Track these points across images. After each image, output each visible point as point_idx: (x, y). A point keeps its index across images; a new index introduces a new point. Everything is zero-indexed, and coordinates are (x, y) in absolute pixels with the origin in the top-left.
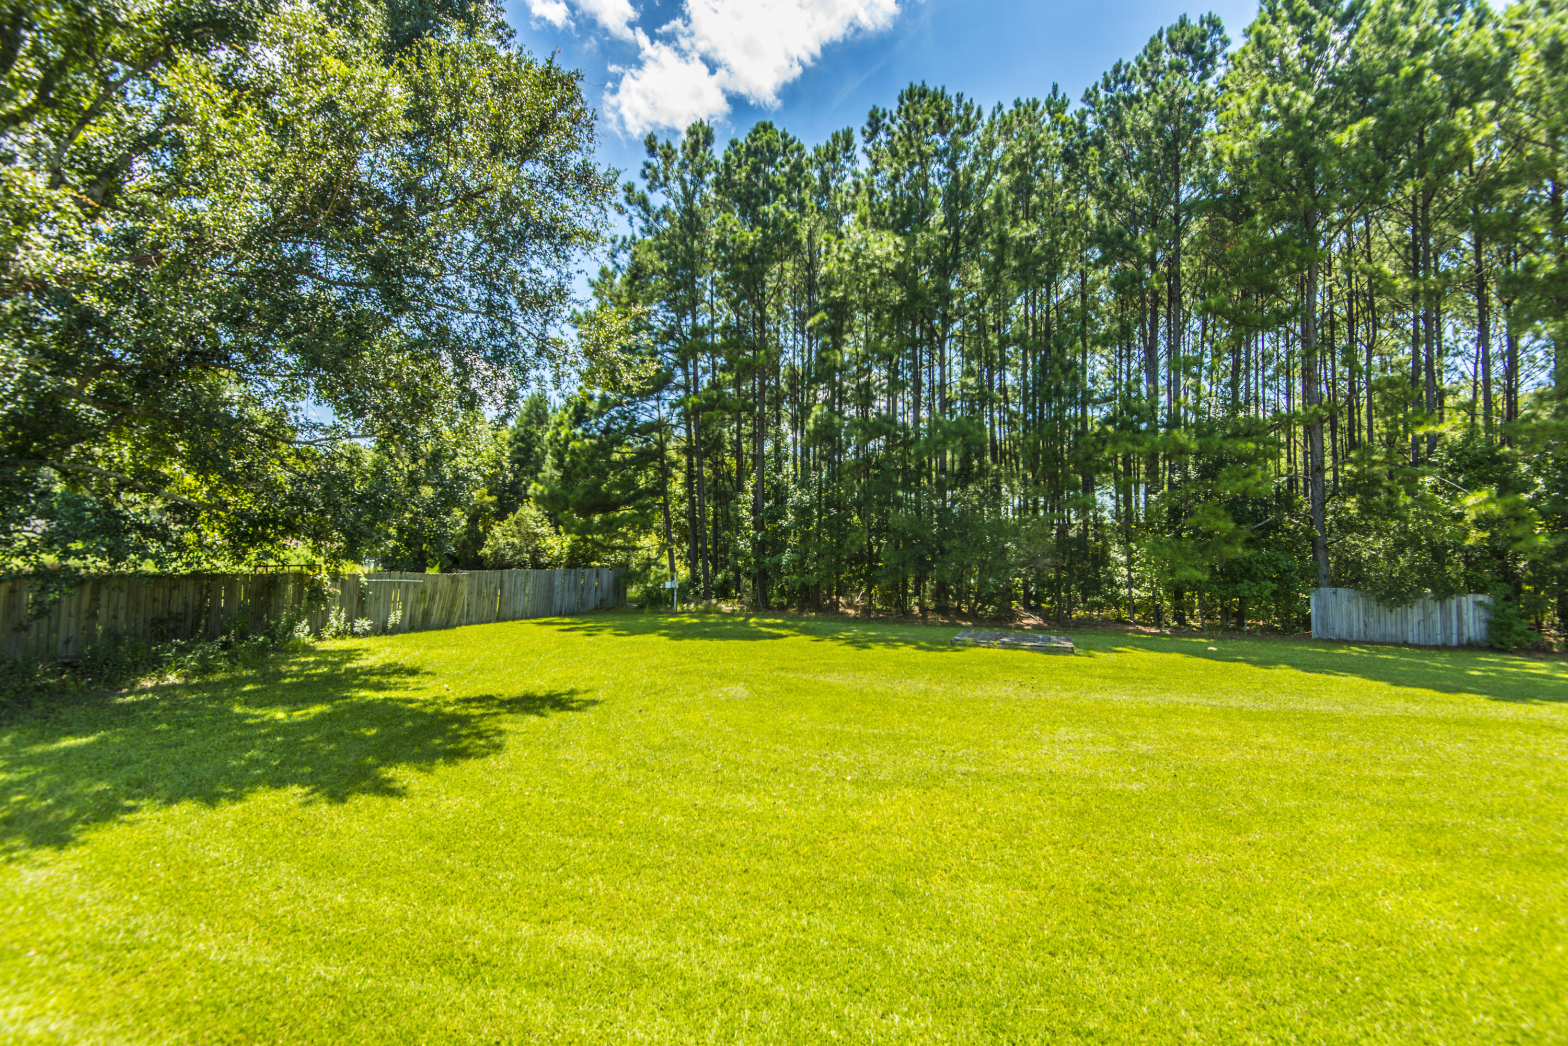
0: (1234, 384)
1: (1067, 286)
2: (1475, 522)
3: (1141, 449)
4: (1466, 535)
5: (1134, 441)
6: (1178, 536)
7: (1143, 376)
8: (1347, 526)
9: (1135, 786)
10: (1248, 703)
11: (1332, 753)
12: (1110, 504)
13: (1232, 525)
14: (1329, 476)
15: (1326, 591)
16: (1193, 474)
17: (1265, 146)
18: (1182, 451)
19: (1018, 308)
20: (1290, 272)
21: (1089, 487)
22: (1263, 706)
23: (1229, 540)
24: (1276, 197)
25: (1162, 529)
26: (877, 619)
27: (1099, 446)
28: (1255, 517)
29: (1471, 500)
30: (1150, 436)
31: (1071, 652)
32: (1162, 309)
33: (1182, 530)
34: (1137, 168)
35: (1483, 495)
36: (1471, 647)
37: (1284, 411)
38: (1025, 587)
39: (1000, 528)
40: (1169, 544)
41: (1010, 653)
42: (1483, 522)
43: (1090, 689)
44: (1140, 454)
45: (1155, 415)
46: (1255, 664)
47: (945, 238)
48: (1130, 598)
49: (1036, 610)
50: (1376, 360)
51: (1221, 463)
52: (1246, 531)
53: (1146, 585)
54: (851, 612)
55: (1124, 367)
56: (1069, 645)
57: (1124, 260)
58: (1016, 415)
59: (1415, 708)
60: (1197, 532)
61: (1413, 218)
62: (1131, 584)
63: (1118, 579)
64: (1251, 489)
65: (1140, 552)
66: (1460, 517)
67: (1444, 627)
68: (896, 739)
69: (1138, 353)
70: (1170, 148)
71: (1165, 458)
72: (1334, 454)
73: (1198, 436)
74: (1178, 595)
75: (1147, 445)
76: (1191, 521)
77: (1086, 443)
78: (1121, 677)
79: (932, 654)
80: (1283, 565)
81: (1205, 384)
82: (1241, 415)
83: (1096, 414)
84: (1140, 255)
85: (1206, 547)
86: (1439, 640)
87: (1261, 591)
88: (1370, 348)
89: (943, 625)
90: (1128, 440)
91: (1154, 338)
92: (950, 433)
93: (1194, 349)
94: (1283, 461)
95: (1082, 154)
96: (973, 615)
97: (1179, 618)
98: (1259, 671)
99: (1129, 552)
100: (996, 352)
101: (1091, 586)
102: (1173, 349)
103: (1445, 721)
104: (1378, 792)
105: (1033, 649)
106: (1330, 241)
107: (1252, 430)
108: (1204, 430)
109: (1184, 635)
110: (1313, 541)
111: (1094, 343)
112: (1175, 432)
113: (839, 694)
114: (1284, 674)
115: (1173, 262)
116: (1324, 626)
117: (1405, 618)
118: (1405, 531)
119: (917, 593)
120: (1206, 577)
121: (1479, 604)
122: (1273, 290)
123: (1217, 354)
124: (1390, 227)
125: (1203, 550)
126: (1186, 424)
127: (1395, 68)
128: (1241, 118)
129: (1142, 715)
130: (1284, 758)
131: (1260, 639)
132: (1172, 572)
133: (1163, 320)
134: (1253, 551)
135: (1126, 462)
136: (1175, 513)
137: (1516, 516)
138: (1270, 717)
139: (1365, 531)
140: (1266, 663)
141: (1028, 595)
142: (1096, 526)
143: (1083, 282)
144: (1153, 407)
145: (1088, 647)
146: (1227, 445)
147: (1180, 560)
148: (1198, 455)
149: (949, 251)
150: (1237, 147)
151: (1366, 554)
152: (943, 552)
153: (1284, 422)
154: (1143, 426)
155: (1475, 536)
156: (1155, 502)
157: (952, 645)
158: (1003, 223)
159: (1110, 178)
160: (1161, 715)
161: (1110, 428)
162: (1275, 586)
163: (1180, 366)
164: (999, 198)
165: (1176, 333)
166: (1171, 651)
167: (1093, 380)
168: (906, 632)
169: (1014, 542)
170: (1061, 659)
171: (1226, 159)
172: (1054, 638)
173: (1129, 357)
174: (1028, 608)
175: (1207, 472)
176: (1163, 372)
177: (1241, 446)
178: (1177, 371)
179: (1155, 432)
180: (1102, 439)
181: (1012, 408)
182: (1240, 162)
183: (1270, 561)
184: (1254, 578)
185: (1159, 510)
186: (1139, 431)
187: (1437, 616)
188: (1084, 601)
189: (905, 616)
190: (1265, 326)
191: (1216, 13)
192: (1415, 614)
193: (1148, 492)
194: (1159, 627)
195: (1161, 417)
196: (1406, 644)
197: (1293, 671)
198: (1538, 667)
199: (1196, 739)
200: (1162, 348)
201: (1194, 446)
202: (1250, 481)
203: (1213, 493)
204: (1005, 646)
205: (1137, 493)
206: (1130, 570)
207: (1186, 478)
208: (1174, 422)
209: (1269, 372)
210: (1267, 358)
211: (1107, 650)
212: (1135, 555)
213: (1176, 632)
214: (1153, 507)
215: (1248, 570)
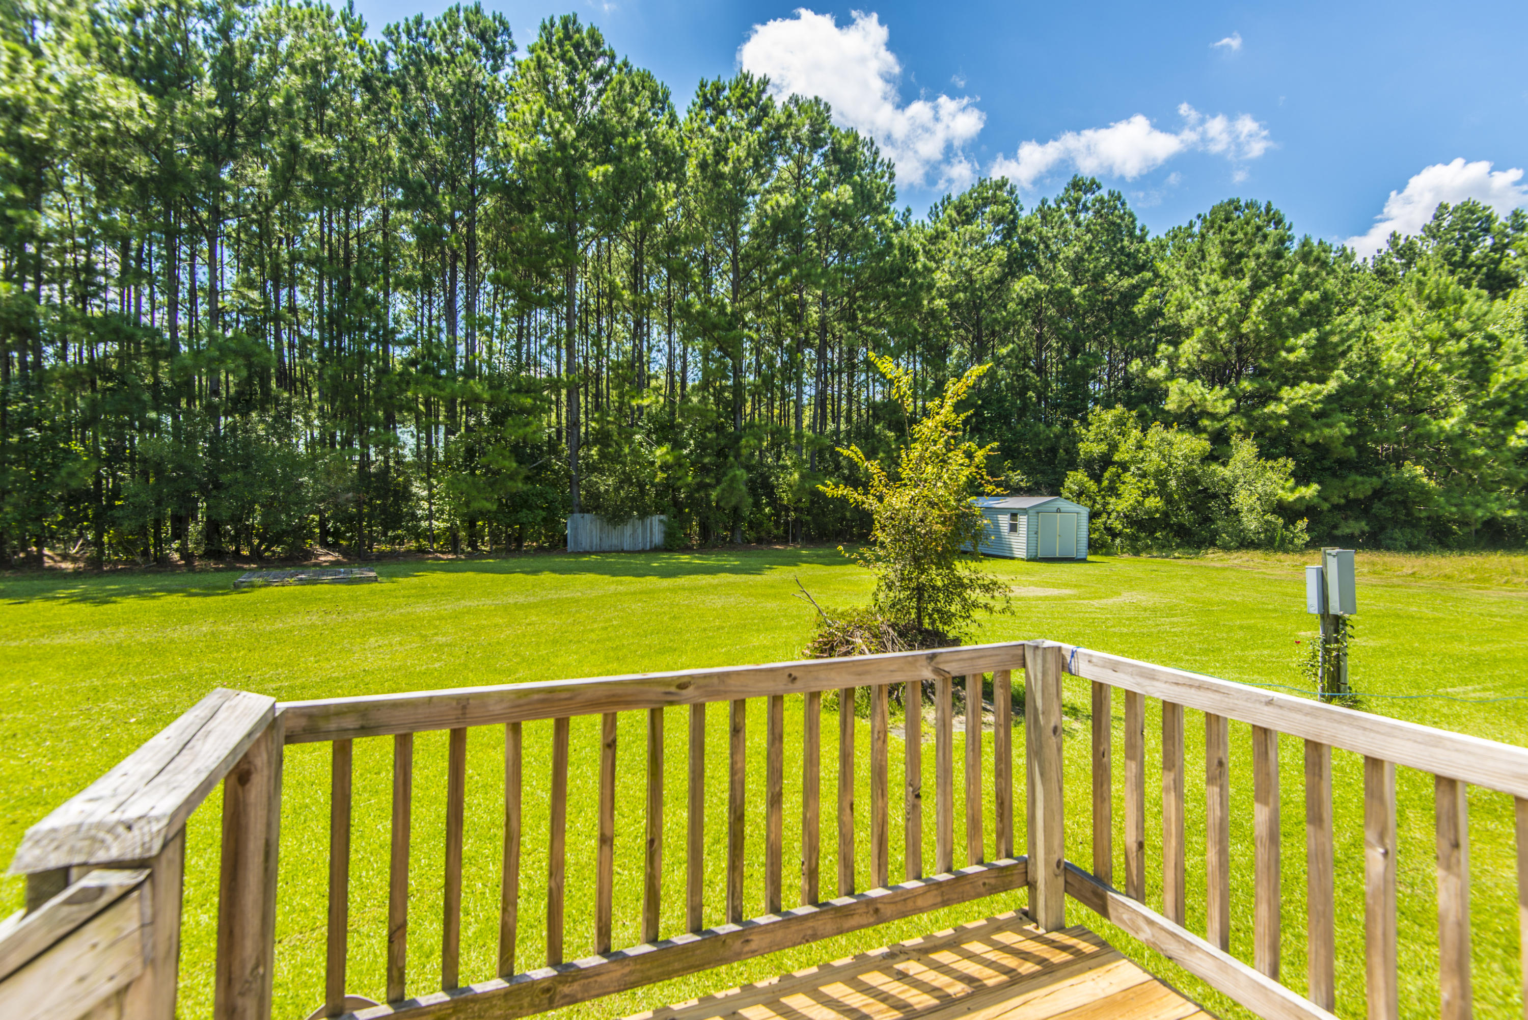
0: (518, 347)
1: (369, 215)
2: (661, 467)
3: (442, 394)
4: (655, 476)
5: (435, 385)
6: (472, 473)
7: (443, 325)
8: (592, 468)
9: (437, 665)
10: (521, 599)
11: (570, 620)
12: (412, 442)
13: (515, 465)
14: (583, 429)
15: (577, 516)
16: (486, 420)
17: (542, 157)
18: (477, 399)
19: (312, 226)
20: (558, 265)
21: (390, 422)
22: (531, 599)
23: (512, 477)
24: (549, 201)
25: (459, 466)
26: (114, 572)
27: (404, 386)
28: (533, 458)
29: (658, 453)
30: (450, 383)
31: (375, 580)
32: (459, 264)
33: (476, 468)
34: (439, 127)
35: (664, 449)
36: (656, 550)
37: (555, 375)
38: (322, 524)
39: (293, 463)
40: (465, 480)
41: (308, 588)
42: (665, 467)
43: (395, 607)
44: (441, 398)
45: (454, 364)
46: (527, 573)
47: (216, 118)
48: (430, 529)
49: (334, 547)
50: (614, 344)
51: (507, 413)
52: (524, 471)
53: (445, 517)
54: (68, 566)
55: (426, 312)
56: (373, 574)
57: (426, 211)
58: (309, 340)
59: (621, 588)
60: (489, 470)
61: (635, 246)
62: (430, 517)
63: (419, 512)
64: (530, 437)
65: (439, 487)
66: (653, 463)
67: (644, 538)
68: (184, 679)
69: (439, 302)
70: (467, 119)
71: (462, 404)
72: (586, 413)
73: (491, 387)
74: (472, 524)
75: (448, 390)
76: (484, 460)
77: (389, 382)
78: (423, 594)
79: (209, 600)
80: (550, 497)
81: (497, 343)
82: (523, 374)
83: (399, 354)
84: (440, 212)
85: (495, 483)
86: (640, 547)
87: (535, 518)
88: (609, 337)
89: (217, 570)
90: (430, 384)
91: (453, 292)
92: (225, 350)
93: (488, 309)
94: (554, 415)
95: (383, 89)
96: (256, 556)
97: (472, 544)
98: (531, 578)
99: (430, 487)
100: (286, 267)
101: (392, 519)
102: (470, 307)
103: (635, 593)
104: (593, 636)
105: (333, 582)
106: (586, 248)
107: (531, 388)
108: (495, 382)
109: (477, 558)
110: (570, 477)
111: (397, 286)
112: (472, 382)
113: (84, 652)
114: (547, 577)
115: (470, 225)
116: (576, 542)
117: (623, 534)
118: (624, 472)
119: (176, 536)
120: (495, 507)
121: (661, 521)
122: (545, 275)
123: (505, 320)
124: (622, 249)
125: (491, 485)
126: (480, 375)
127: (625, 135)
128: (525, 123)
129: (441, 618)
130: (542, 628)
131: (533, 556)
132: (467, 504)
133: (461, 276)
134: (530, 486)
135: (427, 403)
136: (470, 453)
137: (679, 463)
138: (536, 606)
139: (602, 472)
140: (535, 572)
141: (325, 532)
142: (397, 463)
143: (386, 218)
144: (453, 357)
145: (391, 575)
146: (512, 398)
147: (475, 493)
148: (490, 404)
149: (221, 132)
150: (522, 146)
151: (602, 489)
152: (218, 486)
153: (554, 385)
154: (444, 373)
155: (661, 476)
156: (455, 442)
157: (237, 588)
158: (294, 128)
159: (413, 127)
160: (456, 616)
161: (413, 370)
162: (544, 514)
163: (475, 324)
164: (289, 100)
165: (473, 291)
166: (465, 571)
167: (397, 321)
168: (167, 581)
169: (311, 477)
170: (365, 587)
171: (513, 154)
172: (355, 570)
173: (430, 302)
174: (324, 544)
175: (498, 419)
176: (461, 324)
177: (522, 400)
178: (473, 329)
179: (454, 380)
180: (405, 379)
181: (306, 333)
182: (523, 161)
183: (541, 495)
184: (530, 508)
185: (458, 450)
186: (440, 377)
187: (640, 531)
188: (385, 535)
189: (162, 564)
190: (540, 303)
191: (507, 17)
192: (628, 530)
193: (449, 432)
194: (456, 553)
195: (459, 367)
196: (623, 551)
197: (553, 575)
198: (685, 558)
199: (483, 627)
200: (460, 302)
201: (486, 396)
202: (529, 430)
203: (502, 438)
204: (302, 582)
205: (437, 433)
206: (431, 504)
207: (480, 423)
208: (470, 371)
209: (545, 342)
210: (545, 328)
211: (407, 576)
212: (435, 491)
213: (470, 556)
214: (453, 447)
215: (526, 501)
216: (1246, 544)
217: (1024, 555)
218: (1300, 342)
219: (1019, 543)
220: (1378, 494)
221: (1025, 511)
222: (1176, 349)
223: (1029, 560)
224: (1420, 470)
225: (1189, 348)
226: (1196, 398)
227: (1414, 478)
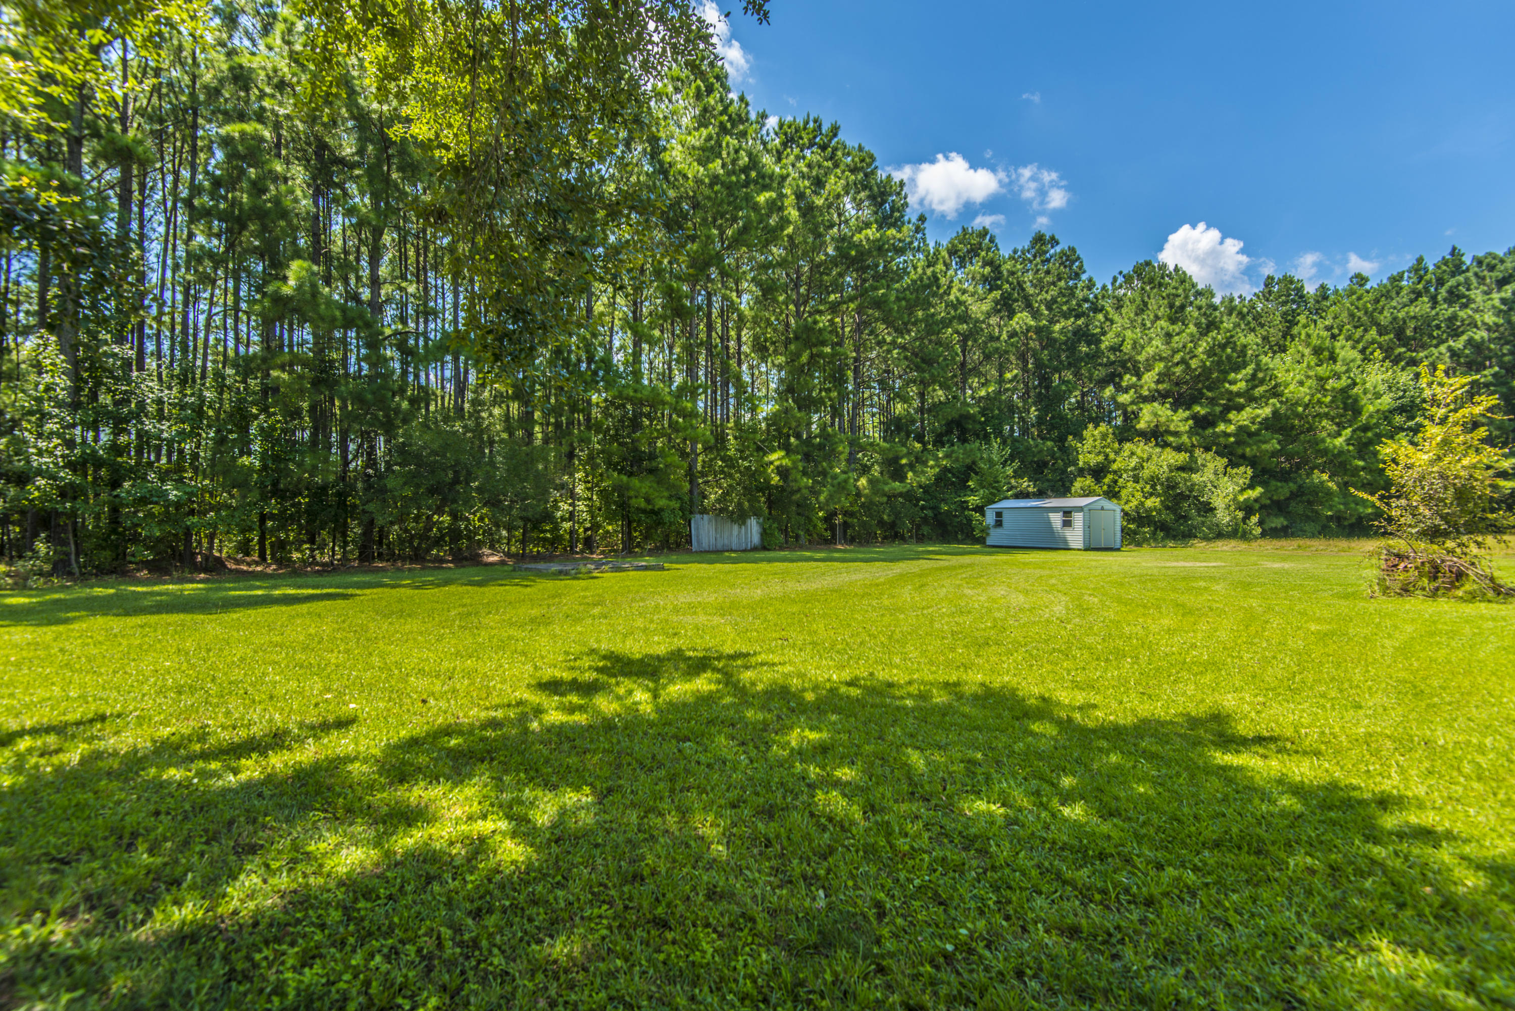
2: (775, 471)
4: (771, 479)
15: (698, 517)
29: (772, 457)
35: (779, 454)
36: (756, 549)
48: (573, 530)
49: (492, 547)
62: (572, 518)
67: (746, 538)
86: (744, 546)
117: (731, 534)
121: (758, 523)
155: (775, 478)
187: (743, 532)
192: (734, 531)
196: (732, 550)
206: (572, 505)
216: (1220, 535)
217: (1081, 546)
218: (1239, 376)
219: (1075, 536)
220: (1293, 496)
221: (1080, 509)
222: (1139, 379)
223: (1086, 550)
224: (1325, 477)
225: (1149, 379)
226: (1163, 419)
227: (1322, 483)
